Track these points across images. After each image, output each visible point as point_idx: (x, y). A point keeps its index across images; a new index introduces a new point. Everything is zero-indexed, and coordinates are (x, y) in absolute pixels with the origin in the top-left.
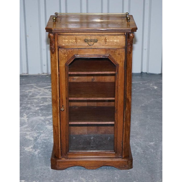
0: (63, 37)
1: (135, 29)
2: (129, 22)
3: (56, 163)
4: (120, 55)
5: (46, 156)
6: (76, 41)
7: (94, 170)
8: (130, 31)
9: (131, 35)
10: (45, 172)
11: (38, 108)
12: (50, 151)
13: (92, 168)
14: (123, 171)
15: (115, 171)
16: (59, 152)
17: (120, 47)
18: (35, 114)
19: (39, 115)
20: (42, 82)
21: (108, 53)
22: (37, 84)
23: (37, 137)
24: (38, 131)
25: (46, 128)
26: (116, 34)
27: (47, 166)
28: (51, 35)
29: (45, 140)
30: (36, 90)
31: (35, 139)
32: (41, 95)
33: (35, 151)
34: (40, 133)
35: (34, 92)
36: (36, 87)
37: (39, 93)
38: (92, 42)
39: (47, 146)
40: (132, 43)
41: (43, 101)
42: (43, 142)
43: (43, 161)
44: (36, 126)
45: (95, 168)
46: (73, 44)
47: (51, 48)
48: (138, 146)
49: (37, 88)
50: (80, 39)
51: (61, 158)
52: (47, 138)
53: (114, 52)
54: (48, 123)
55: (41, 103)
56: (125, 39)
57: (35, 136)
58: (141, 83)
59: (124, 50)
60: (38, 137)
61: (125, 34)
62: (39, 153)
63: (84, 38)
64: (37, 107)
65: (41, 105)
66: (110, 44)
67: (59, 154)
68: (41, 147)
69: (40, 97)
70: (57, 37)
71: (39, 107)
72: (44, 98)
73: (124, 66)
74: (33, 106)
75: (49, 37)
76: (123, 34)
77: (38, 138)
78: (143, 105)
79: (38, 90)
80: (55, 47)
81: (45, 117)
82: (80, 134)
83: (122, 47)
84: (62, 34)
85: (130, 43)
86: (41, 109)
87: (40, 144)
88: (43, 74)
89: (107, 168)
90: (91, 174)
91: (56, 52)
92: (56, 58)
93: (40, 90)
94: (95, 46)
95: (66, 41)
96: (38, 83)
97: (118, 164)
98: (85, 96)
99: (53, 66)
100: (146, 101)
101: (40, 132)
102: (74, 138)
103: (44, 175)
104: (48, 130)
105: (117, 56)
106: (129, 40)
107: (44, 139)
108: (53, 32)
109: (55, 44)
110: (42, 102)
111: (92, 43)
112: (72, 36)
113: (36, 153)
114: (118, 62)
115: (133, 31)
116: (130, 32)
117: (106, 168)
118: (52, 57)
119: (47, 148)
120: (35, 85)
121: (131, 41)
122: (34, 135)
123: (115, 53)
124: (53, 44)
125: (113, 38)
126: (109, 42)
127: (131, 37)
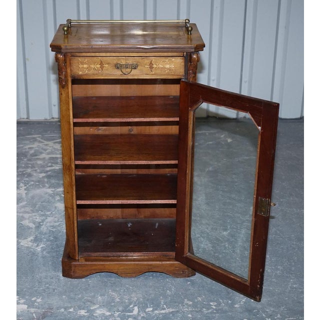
0: (80, 59)
1: (201, 47)
2: (191, 34)
3: (71, 267)
5: (54, 254)
6: (102, 67)
7: (133, 279)
8: (193, 50)
9: (195, 56)
10: (53, 282)
11: (43, 175)
12: (61, 246)
13: (129, 275)
14: (180, 280)
15: (168, 280)
16: (75, 249)
17: (175, 77)
18: (38, 185)
19: (44, 186)
20: (51, 133)
22: (42, 135)
23: (40, 222)
24: (42, 213)
25: (56, 207)
26: (170, 54)
27: (55, 271)
28: (60, 56)
29: (53, 227)
30: (40, 144)
31: (38, 225)
32: (48, 154)
33: (38, 246)
34: (47, 216)
35: (37, 149)
36: (41, 140)
37: (45, 150)
38: (127, 68)
39: (56, 238)
40: (196, 69)
41: (52, 163)
42: (50, 231)
43: (50, 263)
44: (40, 203)
45: (134, 275)
46: (96, 72)
47: (60, 78)
48: (203, 237)
49: (42, 142)
50: (108, 64)
51: (78, 260)
52: (57, 224)
54: (59, 198)
55: (48, 167)
56: (183, 64)
57: (37, 220)
58: (207, 134)
60: (43, 222)
61: (184, 55)
62: (43, 249)
63: (115, 62)
64: (41, 173)
65: (48, 169)
66: (158, 72)
67: (75, 253)
68: (47, 240)
69: (47, 157)
70: (70, 60)
71: (45, 173)
72: (53, 158)
74: (36, 170)
75: (57, 59)
76: (181, 54)
77: (42, 224)
78: (211, 169)
79: (44, 146)
80: (66, 76)
81: (53, 190)
82: (110, 217)
83: (179, 77)
84: (78, 54)
85: (192, 70)
86: (49, 177)
87: (45, 234)
88: (52, 120)
89: (154, 275)
90: (127, 286)
91: (68, 85)
92: (68, 96)
93: (46, 145)
94: (133, 76)
95: (85, 66)
96: (44, 134)
97: (172, 268)
98: (117, 158)
99: (64, 108)
100: (216, 163)
101: (45, 215)
102: (100, 225)
103: (50, 287)
104: (58, 210)
106: (191, 65)
107: (51, 226)
108: (62, 51)
109: (66, 72)
110: (50, 164)
111: (129, 70)
112: (95, 58)
113: (39, 249)
115: (196, 50)
116: (192, 52)
117: (152, 276)
118: (62, 94)
119: (56, 241)
120: (39, 137)
121: (194, 67)
122: (36, 218)
124: (63, 72)
125: (164, 61)
126: (156, 68)
127: (195, 59)
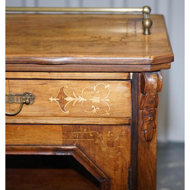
2: (149, 33)
4: (113, 146)
8: (148, 68)
9: (151, 80)
17: (111, 121)
21: (74, 142)
38: (13, 101)
53: (94, 137)
56: (128, 95)
59: (129, 130)
61: (129, 76)
66: (76, 111)
73: (129, 183)
83: (121, 121)
85: (147, 107)
94: (25, 117)
105: (104, 149)
106: (143, 97)
111: (16, 106)
114: (109, 170)
115: (156, 68)
116: (146, 71)
121: (152, 102)
123: (97, 141)
125: (87, 90)
126: (72, 102)
127: (152, 85)
